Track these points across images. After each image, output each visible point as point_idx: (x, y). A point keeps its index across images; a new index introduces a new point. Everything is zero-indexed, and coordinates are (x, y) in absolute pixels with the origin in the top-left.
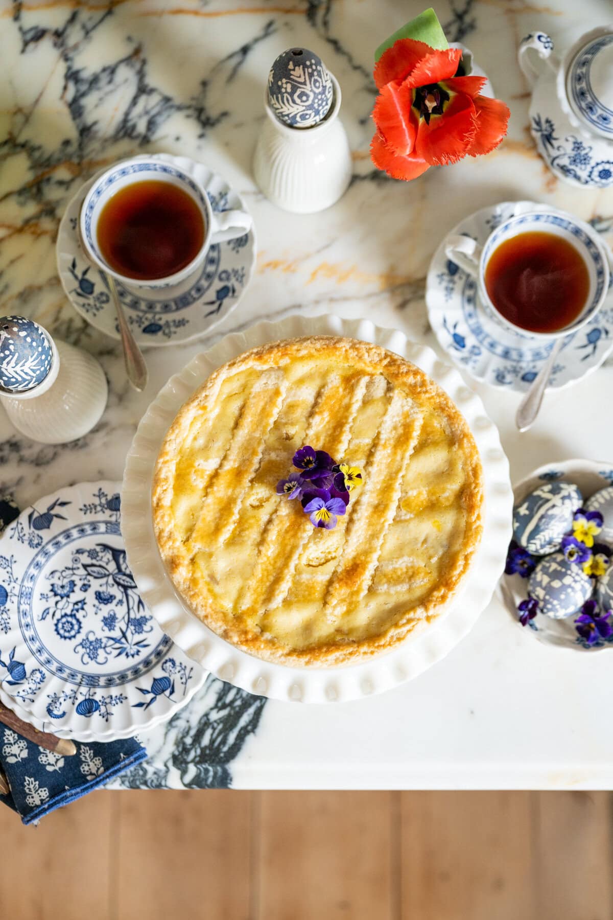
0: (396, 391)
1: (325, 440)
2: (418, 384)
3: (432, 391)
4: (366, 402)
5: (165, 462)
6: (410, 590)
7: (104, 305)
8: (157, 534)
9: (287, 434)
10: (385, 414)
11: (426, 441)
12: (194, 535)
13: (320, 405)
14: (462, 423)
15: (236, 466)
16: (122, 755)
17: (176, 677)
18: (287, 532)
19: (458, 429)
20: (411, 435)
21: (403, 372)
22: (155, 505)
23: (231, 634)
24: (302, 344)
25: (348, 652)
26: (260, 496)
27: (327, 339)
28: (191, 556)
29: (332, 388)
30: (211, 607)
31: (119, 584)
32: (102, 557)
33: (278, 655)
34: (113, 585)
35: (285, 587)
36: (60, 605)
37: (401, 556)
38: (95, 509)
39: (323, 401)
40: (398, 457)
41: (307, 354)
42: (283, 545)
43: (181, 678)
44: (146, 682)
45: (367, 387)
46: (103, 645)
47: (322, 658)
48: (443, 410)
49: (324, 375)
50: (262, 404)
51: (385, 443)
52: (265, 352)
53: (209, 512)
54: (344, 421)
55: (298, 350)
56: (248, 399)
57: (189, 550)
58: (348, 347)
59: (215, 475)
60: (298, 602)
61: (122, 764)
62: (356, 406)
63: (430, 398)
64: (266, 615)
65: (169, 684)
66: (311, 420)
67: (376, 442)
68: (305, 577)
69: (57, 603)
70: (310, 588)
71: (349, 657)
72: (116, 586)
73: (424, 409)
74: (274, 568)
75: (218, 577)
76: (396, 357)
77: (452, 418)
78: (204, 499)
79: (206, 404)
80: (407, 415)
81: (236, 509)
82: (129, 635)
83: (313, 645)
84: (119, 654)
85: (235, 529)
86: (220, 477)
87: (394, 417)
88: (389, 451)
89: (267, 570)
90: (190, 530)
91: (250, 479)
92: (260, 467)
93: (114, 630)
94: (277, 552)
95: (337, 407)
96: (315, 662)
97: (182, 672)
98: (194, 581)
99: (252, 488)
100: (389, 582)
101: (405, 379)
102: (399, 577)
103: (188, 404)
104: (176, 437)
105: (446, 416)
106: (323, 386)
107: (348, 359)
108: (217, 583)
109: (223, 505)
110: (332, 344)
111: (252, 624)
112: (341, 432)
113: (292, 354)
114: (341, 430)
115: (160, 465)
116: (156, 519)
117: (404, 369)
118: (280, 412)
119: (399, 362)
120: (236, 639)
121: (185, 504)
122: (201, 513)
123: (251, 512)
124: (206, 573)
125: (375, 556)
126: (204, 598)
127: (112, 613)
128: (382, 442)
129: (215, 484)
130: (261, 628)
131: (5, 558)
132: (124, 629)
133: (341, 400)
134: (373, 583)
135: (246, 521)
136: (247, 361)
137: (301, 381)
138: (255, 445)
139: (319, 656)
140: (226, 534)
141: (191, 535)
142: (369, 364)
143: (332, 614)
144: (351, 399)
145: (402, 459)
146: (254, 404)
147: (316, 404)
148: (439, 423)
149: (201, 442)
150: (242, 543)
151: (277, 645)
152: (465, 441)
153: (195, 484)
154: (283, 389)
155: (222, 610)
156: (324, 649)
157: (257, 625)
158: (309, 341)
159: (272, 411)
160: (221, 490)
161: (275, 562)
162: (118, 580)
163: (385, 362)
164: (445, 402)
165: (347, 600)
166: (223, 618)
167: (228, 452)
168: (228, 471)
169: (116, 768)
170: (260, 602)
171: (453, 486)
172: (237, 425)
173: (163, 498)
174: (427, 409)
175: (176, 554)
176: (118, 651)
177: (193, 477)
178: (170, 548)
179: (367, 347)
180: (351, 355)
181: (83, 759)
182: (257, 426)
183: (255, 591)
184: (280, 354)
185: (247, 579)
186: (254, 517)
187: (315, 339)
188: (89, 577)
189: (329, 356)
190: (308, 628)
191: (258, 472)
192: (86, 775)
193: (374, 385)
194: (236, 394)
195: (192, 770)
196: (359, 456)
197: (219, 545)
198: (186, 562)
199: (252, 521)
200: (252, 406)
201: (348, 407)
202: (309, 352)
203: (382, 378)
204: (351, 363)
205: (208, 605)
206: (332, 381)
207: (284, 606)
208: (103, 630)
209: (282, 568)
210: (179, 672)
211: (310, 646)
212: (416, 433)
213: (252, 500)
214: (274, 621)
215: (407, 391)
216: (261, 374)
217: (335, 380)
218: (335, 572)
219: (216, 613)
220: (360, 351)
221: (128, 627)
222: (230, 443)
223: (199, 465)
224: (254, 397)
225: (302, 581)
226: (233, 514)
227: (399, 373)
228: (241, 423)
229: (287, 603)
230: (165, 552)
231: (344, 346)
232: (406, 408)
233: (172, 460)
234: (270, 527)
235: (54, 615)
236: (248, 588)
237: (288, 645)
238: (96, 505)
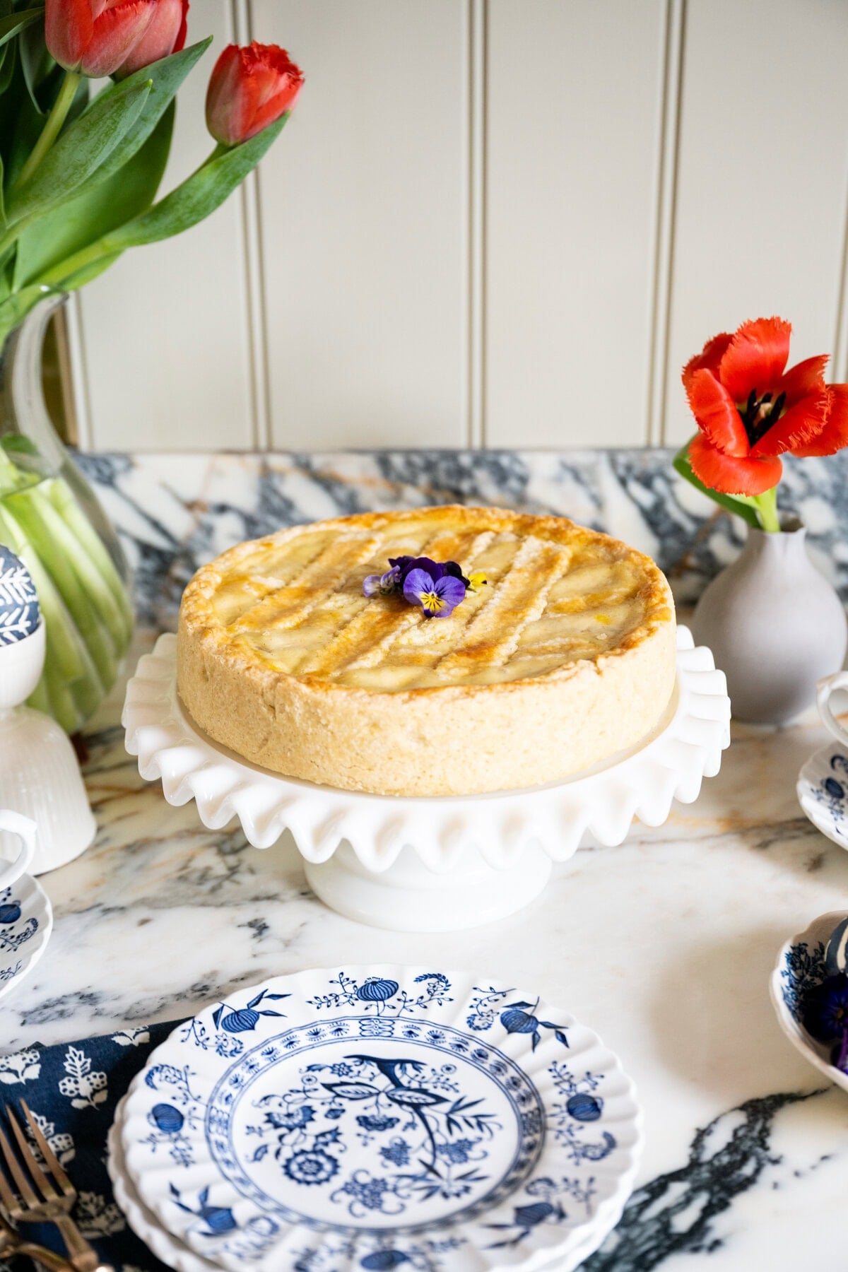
17: (561, 1198)
31: (401, 1103)
32: (359, 1072)
34: (390, 1105)
36: (287, 1140)
38: (336, 1001)
43: (574, 1196)
44: (499, 1217)
46: (390, 1187)
65: (552, 1209)
69: (281, 1138)
72: (395, 1106)
82: (439, 1166)
84: (429, 1196)
93: (406, 1163)
97: (573, 1188)
127: (398, 1141)
132: (428, 1159)
162: (398, 1098)
176: (424, 1193)
188: (338, 1100)
208: (385, 1166)
210: (566, 1190)
221: (435, 1156)
235: (278, 1153)
238: (337, 996)
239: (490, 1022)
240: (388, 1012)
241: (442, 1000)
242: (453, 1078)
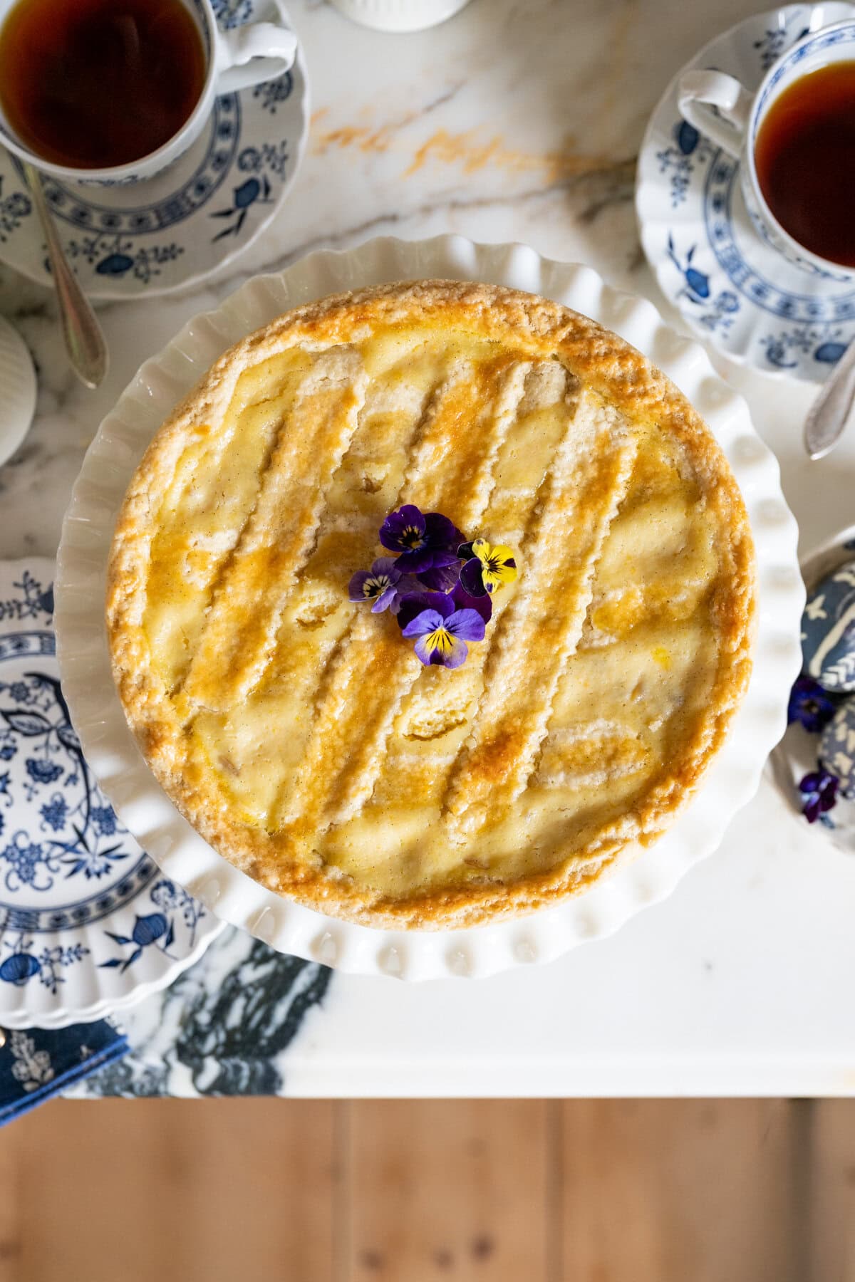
0: (585, 393)
1: (443, 491)
2: (629, 378)
3: (656, 392)
4: (525, 415)
5: (128, 540)
6: (608, 783)
7: (20, 220)
8: (118, 681)
9: (367, 479)
10: (562, 437)
11: (642, 491)
12: (189, 682)
13: (434, 422)
14: (715, 457)
15: (270, 545)
16: (84, 1049)
17: (176, 915)
18: (370, 673)
19: (706, 467)
20: (613, 482)
21: (598, 355)
22: (111, 624)
23: (264, 871)
24: (395, 297)
25: (489, 904)
26: (316, 603)
27: (447, 287)
28: (185, 722)
29: (456, 388)
30: (225, 820)
31: (67, 746)
32: (36, 698)
33: (355, 910)
34: (58, 748)
35: (368, 778)
37: (591, 718)
38: (19, 610)
39: (440, 414)
40: (588, 526)
41: (406, 319)
42: (362, 697)
43: (186, 916)
44: (123, 923)
45: (527, 384)
46: (44, 856)
47: (440, 915)
48: (677, 429)
49: (441, 361)
50: (318, 420)
51: (562, 497)
52: (321, 315)
53: (217, 635)
54: (481, 452)
55: (388, 311)
56: (291, 411)
57: (180, 710)
58: (488, 303)
59: (228, 563)
60: (394, 807)
61: (85, 1065)
62: (505, 422)
63: (651, 407)
64: (333, 832)
65: (165, 927)
66: (415, 452)
67: (544, 494)
68: (406, 760)
70: (416, 781)
71: (491, 912)
72: (63, 750)
73: (640, 428)
74: (346, 743)
75: (239, 761)
76: (584, 323)
77: (695, 446)
78: (207, 610)
79: (208, 423)
80: (605, 441)
81: (271, 630)
82: (89, 837)
83: (424, 891)
84: (74, 872)
85: (270, 668)
86: (237, 567)
87: (579, 444)
88: (570, 512)
89: (333, 747)
90: (182, 671)
91: (296, 569)
92: (316, 546)
93: (62, 827)
94: (351, 712)
95: (466, 426)
96: (426, 923)
97: (187, 905)
98: (191, 770)
99: (300, 587)
100: (567, 768)
101: (602, 369)
102: (587, 759)
103: (171, 423)
104: (149, 490)
105: (684, 443)
106: (438, 384)
107: (489, 328)
108: (238, 774)
109: (245, 621)
110: (456, 298)
111: (304, 850)
112: (475, 476)
113: (375, 319)
114: (475, 471)
115: (118, 546)
116: (115, 651)
117: (600, 347)
118: (354, 435)
119: (590, 334)
120: (274, 880)
121: (170, 622)
122: (203, 637)
123: (299, 635)
124: (214, 754)
125: (541, 719)
126: (213, 803)
127: (58, 798)
128: (556, 495)
129: (229, 582)
130: (322, 857)
132: (81, 826)
133: (475, 411)
134: (537, 770)
135: (290, 653)
136: (286, 333)
137: (394, 374)
138: (307, 503)
139: (434, 912)
140: (252, 678)
141: (184, 681)
142: (531, 339)
143: (457, 830)
144: (493, 409)
145: (595, 528)
146: (302, 420)
147: (424, 420)
148: (667, 458)
149: (199, 497)
150: (284, 696)
151: (353, 891)
152: (721, 492)
153: (189, 581)
154: (359, 391)
155: (248, 825)
156: (444, 899)
157: (314, 851)
158: (410, 293)
159: (338, 434)
160: (240, 592)
161: (348, 731)
162: (66, 738)
163: (563, 334)
164: (682, 414)
165: (487, 803)
166: (250, 841)
167: (253, 517)
168: (255, 555)
169: (74, 1071)
170: (321, 808)
171: (696, 582)
172: (269, 464)
173: (127, 610)
174: (645, 428)
175: (155, 720)
176: (70, 867)
177: (185, 568)
178: (143, 708)
179: (527, 302)
180: (495, 321)
181: (17, 1054)
182: (309, 465)
183: (310, 787)
184: (352, 318)
185: (296, 764)
186: (307, 644)
187: (421, 288)
188: (14, 735)
189: (451, 321)
190: (412, 856)
191: (311, 557)
192: (21, 1083)
193: (541, 381)
194: (266, 400)
195: (212, 1069)
196: (510, 524)
197: (239, 701)
198: (176, 733)
199: (302, 652)
200: (298, 425)
201: (488, 425)
202: (411, 314)
203: (556, 365)
204: (495, 336)
205: (220, 816)
206: (456, 374)
207: (365, 816)
208: (43, 829)
209: (362, 742)
210: (182, 904)
211: (417, 893)
212: (623, 476)
213: (302, 611)
214: (347, 844)
215: (606, 391)
216: (316, 361)
217: (462, 371)
218: (464, 750)
219: (235, 830)
220: (514, 311)
221: (87, 823)
222: (258, 500)
223: (196, 544)
224: (302, 407)
225: (401, 767)
226: (265, 639)
227: (590, 356)
228: (277, 460)
229: (372, 810)
230: (134, 715)
231: (481, 302)
232: (605, 427)
233: (143, 534)
234: (338, 664)
236: (297, 783)
237: (373, 889)
238: (20, 604)
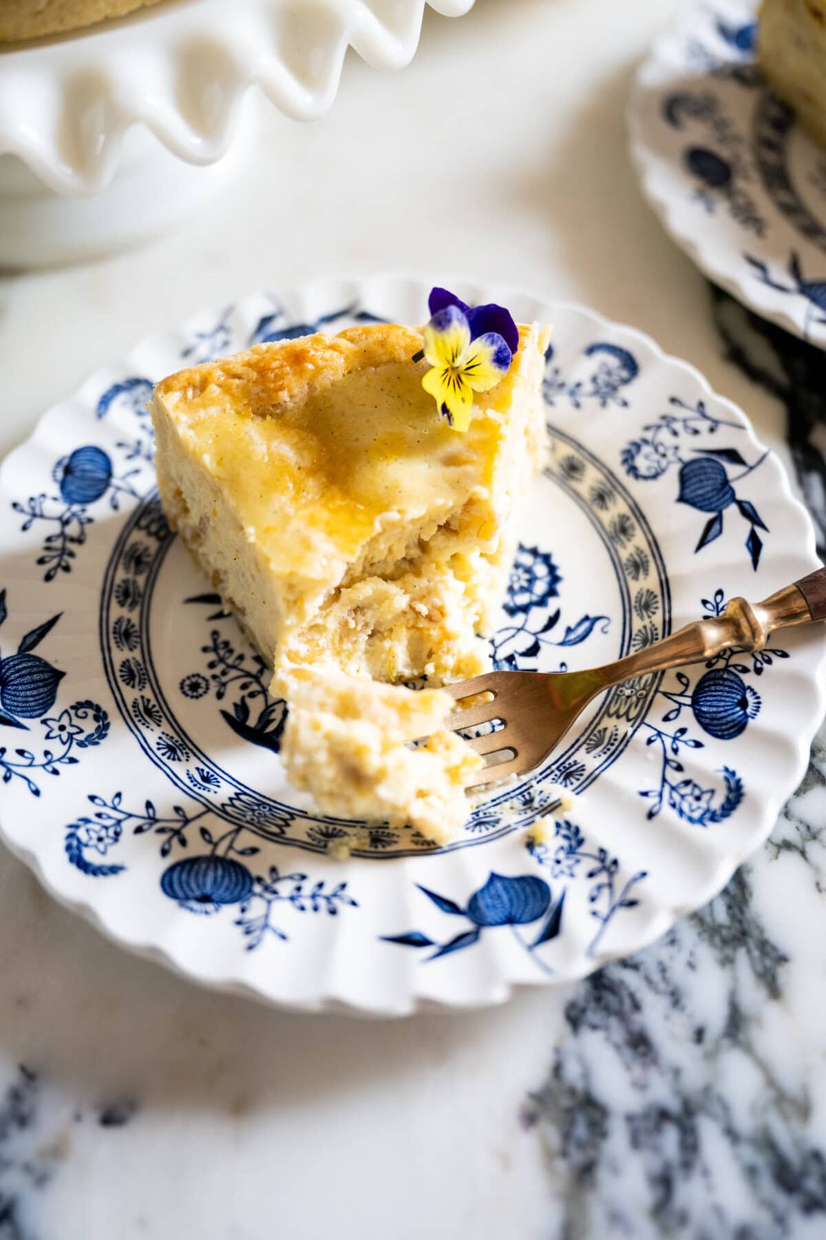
36: (526, 642)
69: (533, 651)
131: (681, 812)
235: (553, 621)
238: (292, 899)
239: (72, 712)
240: (219, 827)
241: (109, 803)
242: (199, 664)
